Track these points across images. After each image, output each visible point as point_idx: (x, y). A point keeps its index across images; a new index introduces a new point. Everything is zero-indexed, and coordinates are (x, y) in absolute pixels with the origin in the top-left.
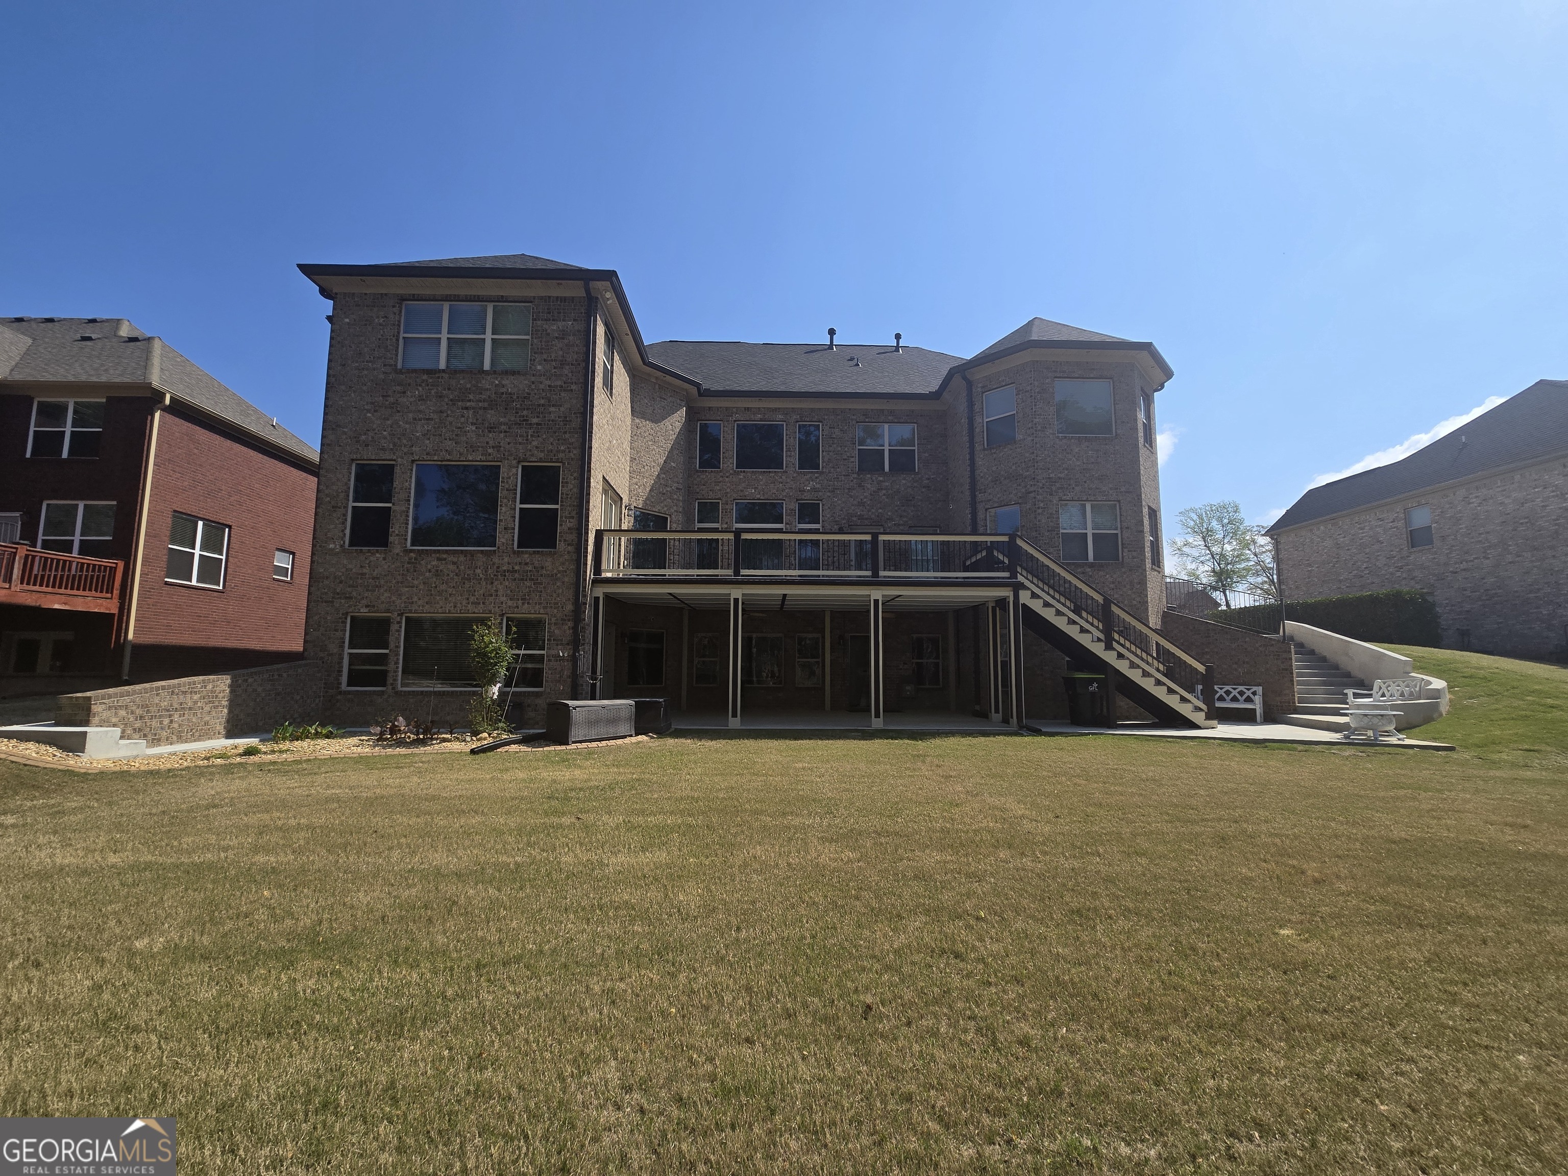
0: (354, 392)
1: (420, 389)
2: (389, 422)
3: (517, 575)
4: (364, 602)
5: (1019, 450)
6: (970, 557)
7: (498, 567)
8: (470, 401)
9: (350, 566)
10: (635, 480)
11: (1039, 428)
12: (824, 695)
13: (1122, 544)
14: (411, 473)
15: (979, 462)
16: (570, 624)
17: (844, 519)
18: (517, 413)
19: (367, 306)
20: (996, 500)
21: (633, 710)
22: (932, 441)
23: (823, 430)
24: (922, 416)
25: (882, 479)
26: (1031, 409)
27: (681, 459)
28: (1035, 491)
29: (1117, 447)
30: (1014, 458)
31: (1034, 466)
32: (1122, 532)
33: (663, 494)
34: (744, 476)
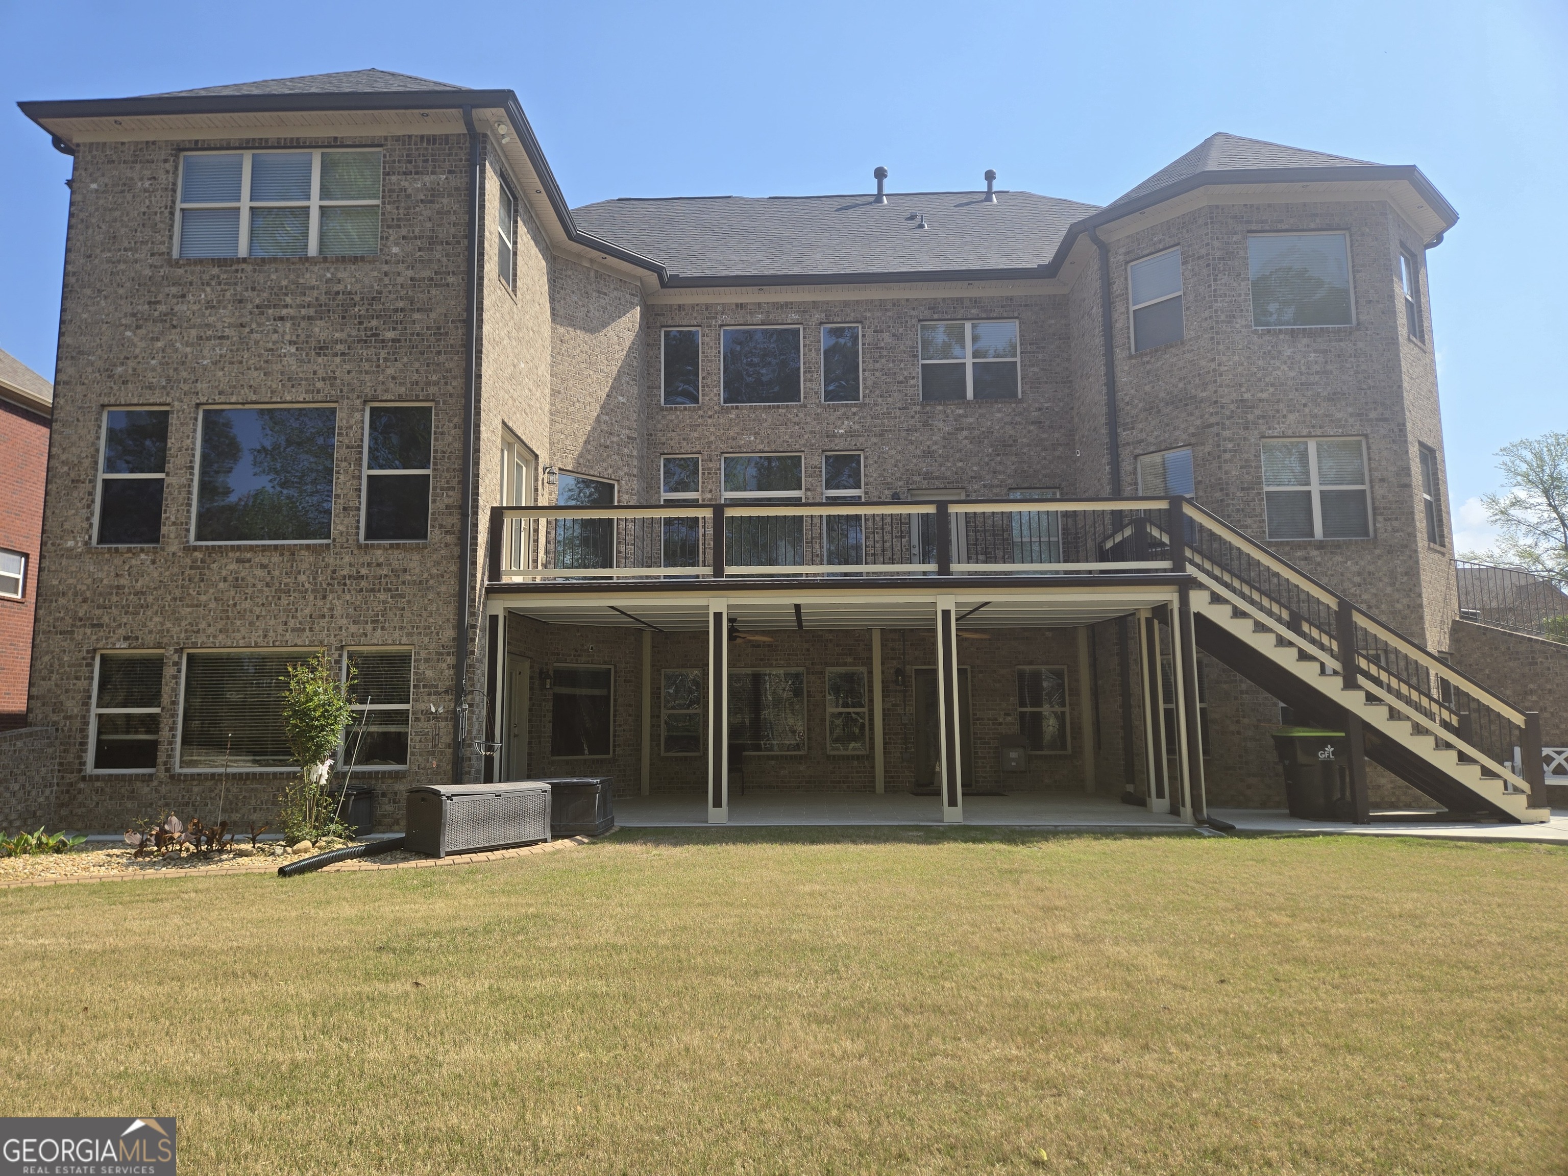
0: (106, 297)
1: (208, 289)
2: (160, 344)
3: (363, 584)
4: (121, 632)
5: (1189, 356)
6: (1112, 535)
7: (334, 572)
8: (286, 306)
9: (100, 575)
10: (559, 426)
11: (1223, 317)
12: (873, 767)
13: (1374, 509)
14: (195, 425)
15: (1123, 378)
16: (451, 660)
17: (900, 479)
18: (361, 323)
19: (125, 162)
20: (1152, 440)
21: (549, 797)
22: (1044, 348)
23: (863, 336)
24: (1026, 305)
25: (961, 411)
26: (1210, 286)
27: (635, 390)
28: (1217, 424)
29: (1360, 345)
30: (1180, 369)
31: (1215, 381)
32: (1372, 487)
33: (607, 447)
34: (738, 416)
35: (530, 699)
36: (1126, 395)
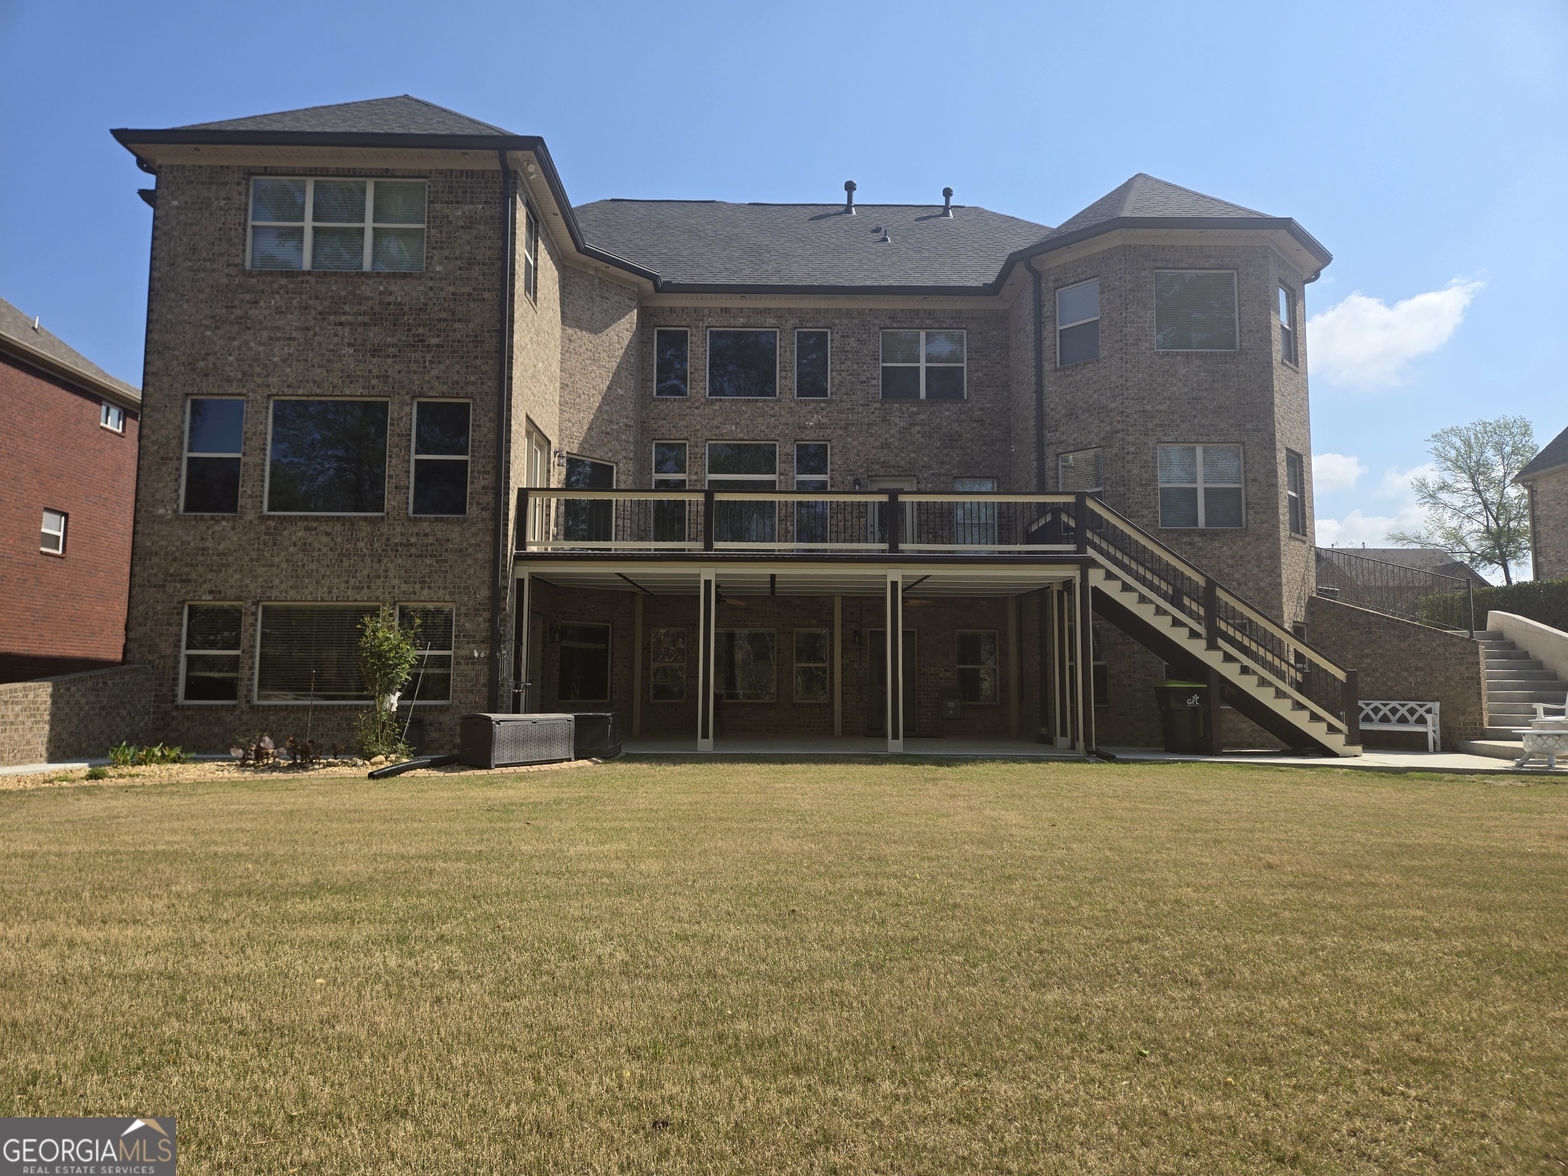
0: (188, 301)
1: (277, 297)
2: (236, 343)
3: (413, 550)
4: (207, 586)
5: (1102, 372)
6: (1037, 520)
7: (388, 540)
8: (345, 314)
9: (187, 538)
10: (567, 416)
11: (1131, 341)
12: (833, 714)
13: (1247, 504)
14: (267, 413)
15: (1049, 388)
16: (486, 615)
17: (861, 466)
18: (409, 330)
19: (202, 183)
20: (1071, 441)
21: (573, 725)
22: (987, 356)
23: (832, 340)
24: (973, 318)
25: (915, 409)
26: (1121, 314)
27: (632, 384)
28: (1123, 430)
29: (1242, 367)
30: (1095, 383)
31: (1122, 394)
32: (1246, 486)
33: (608, 433)
34: (721, 408)
35: (543, 650)
36: (1051, 402)
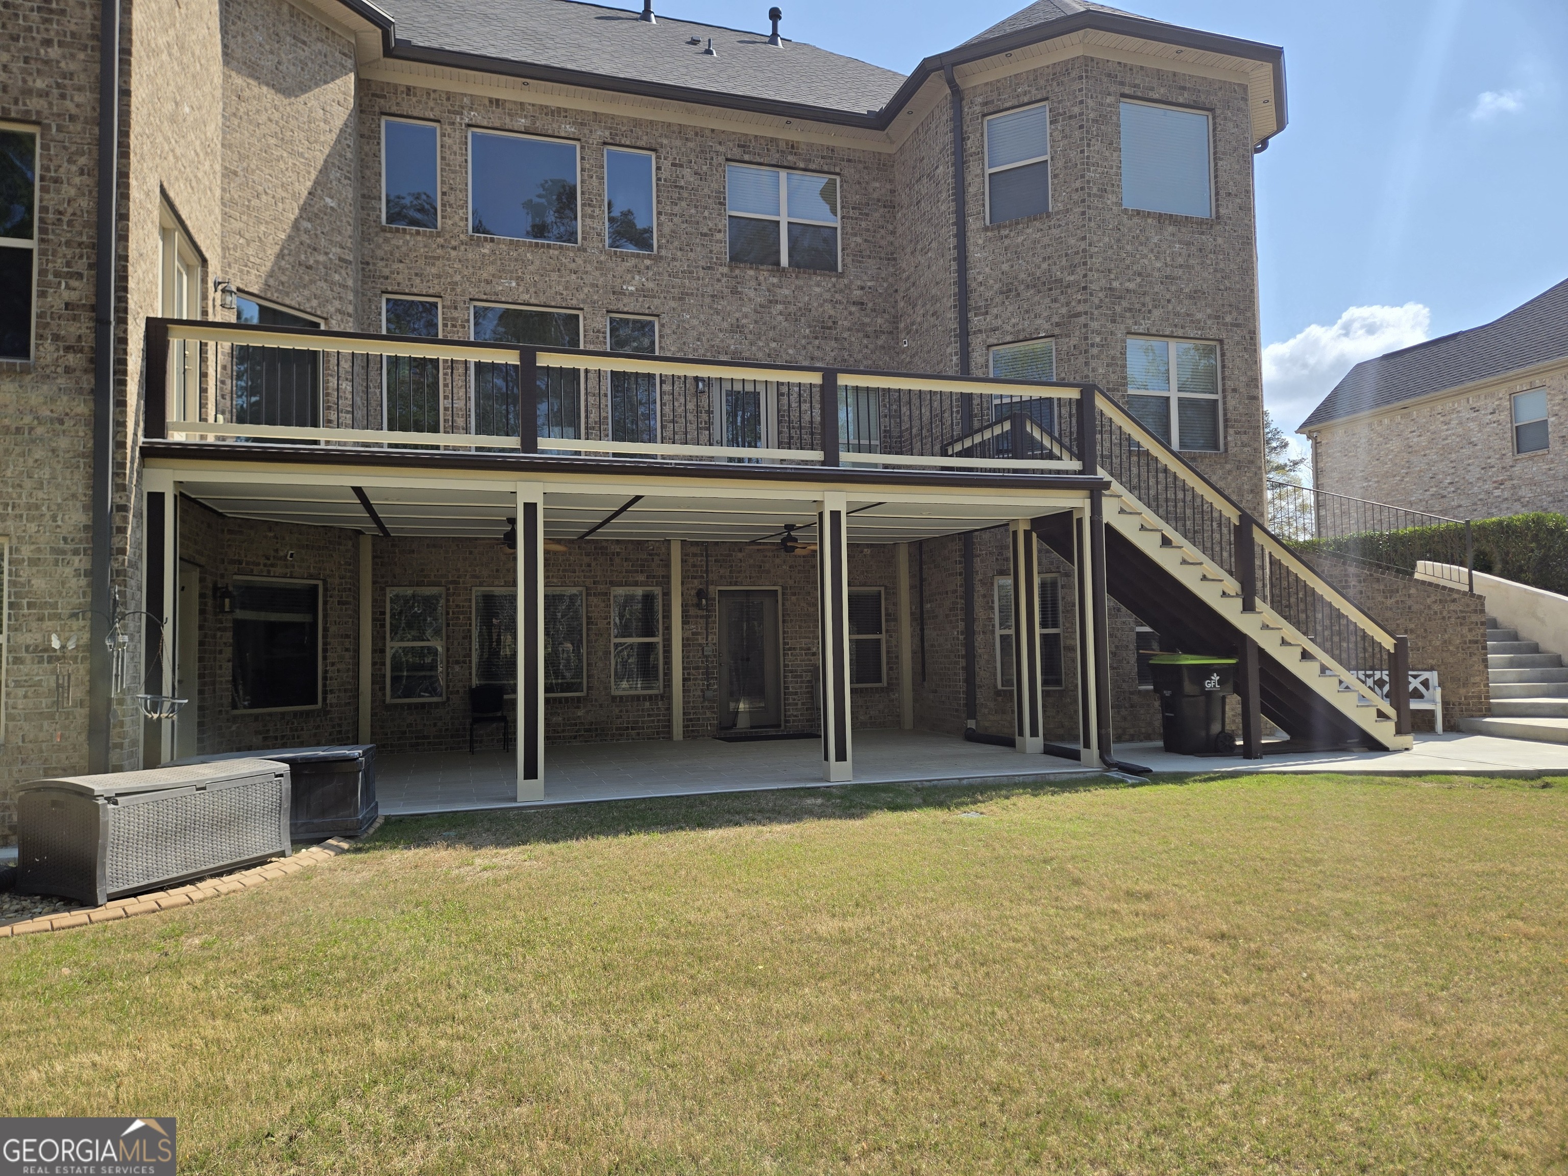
5: (1055, 232)
10: (236, 225)
11: (1095, 190)
12: (670, 709)
13: (1226, 420)
15: (976, 254)
16: (80, 562)
20: (1009, 328)
21: (287, 784)
22: (867, 215)
23: (658, 168)
24: (849, 161)
25: (775, 280)
26: (1082, 152)
27: (349, 193)
28: (1086, 313)
29: (1220, 240)
30: (1045, 247)
31: (1085, 264)
32: (1224, 397)
33: (309, 267)
34: (493, 252)
35: (201, 628)
36: (979, 273)
